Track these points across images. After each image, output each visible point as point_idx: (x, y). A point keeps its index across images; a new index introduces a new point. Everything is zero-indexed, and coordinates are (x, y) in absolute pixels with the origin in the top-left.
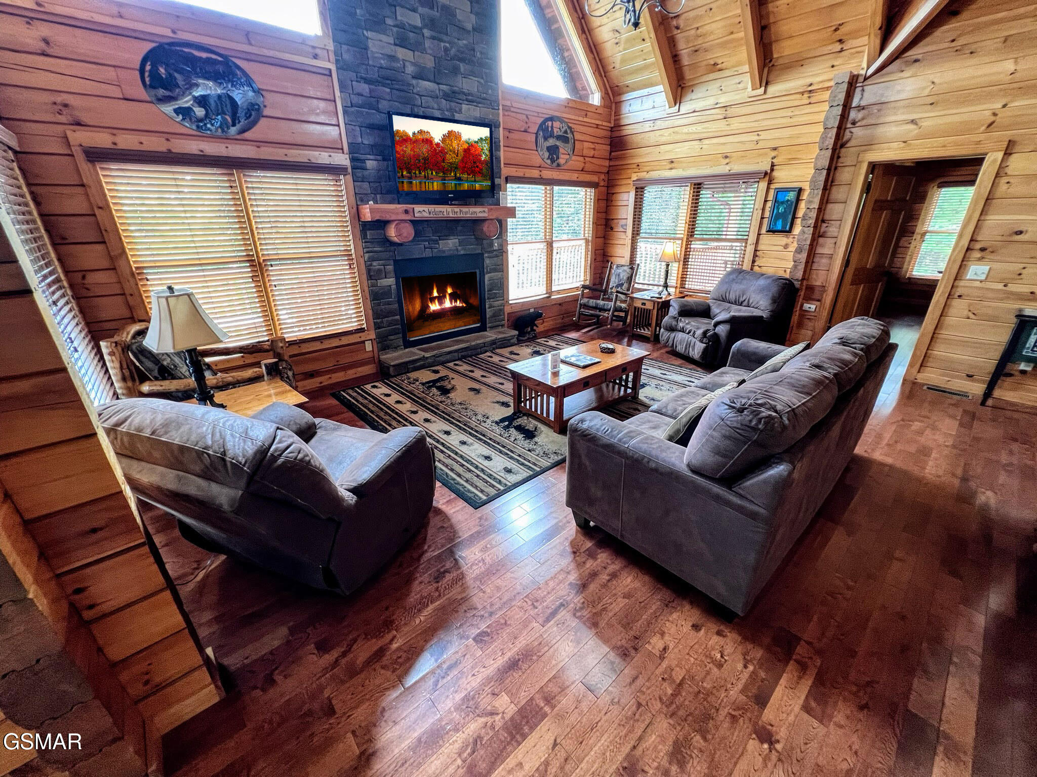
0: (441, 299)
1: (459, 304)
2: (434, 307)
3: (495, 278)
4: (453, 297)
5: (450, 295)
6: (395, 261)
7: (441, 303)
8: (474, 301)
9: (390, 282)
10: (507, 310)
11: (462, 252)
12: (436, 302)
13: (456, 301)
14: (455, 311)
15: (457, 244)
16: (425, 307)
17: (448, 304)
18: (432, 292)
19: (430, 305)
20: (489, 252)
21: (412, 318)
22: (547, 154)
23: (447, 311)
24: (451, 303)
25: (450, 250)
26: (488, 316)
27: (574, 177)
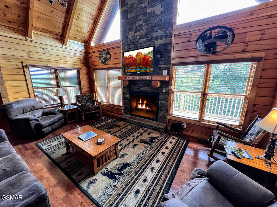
0: (142, 105)
1: (148, 108)
2: (140, 107)
3: (163, 103)
4: (146, 105)
5: (145, 104)
6: (130, 90)
7: (142, 106)
8: (154, 109)
9: (128, 96)
10: (169, 117)
11: (150, 91)
12: (140, 105)
13: (147, 107)
14: (146, 110)
15: (148, 88)
16: (137, 106)
17: (144, 107)
18: (139, 101)
19: (138, 105)
20: (161, 93)
21: (133, 108)
22: (204, 49)
23: (144, 110)
24: (145, 107)
25: (145, 90)
26: (159, 117)
27: (231, 57)
